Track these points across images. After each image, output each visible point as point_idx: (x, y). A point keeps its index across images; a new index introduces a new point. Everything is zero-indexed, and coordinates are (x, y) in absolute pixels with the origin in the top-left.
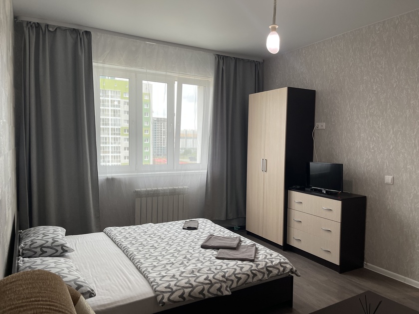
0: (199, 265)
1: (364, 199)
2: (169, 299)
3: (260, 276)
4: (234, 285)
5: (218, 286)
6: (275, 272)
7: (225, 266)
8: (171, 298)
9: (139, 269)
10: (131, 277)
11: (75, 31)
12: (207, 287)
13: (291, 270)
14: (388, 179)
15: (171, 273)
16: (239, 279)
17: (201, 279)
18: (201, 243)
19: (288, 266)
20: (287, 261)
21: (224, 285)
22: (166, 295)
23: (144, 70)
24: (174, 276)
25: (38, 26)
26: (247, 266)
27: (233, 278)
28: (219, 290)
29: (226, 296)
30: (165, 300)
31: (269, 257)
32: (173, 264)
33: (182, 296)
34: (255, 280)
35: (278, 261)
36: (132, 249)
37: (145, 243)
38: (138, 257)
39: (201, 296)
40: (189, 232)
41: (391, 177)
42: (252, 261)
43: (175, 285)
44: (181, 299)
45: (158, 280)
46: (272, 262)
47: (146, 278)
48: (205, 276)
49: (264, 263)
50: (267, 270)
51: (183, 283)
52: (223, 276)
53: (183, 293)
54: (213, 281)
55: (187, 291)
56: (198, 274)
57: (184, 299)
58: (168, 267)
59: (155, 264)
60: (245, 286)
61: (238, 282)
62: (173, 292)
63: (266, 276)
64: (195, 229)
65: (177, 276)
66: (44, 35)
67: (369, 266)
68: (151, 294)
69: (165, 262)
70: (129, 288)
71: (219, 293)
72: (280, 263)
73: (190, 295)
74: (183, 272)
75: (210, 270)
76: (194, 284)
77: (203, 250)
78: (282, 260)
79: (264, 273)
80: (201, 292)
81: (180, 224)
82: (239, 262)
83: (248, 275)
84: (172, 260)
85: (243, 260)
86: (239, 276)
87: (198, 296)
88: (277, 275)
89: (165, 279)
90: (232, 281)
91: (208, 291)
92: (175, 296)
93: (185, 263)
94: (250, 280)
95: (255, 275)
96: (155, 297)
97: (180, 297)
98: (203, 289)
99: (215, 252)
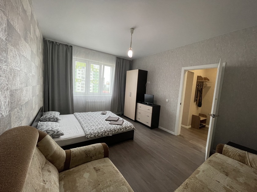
0: (103, 126)
2: (90, 137)
4: (113, 133)
5: (108, 133)
6: (128, 129)
7: (111, 127)
8: (91, 136)
9: (82, 127)
10: (78, 129)
11: (66, 45)
12: (104, 133)
13: (133, 128)
14: (167, 100)
16: (115, 131)
17: (102, 131)
18: (105, 119)
19: (132, 127)
21: (110, 133)
22: (89, 136)
23: (91, 60)
24: (93, 129)
25: (53, 42)
26: (119, 127)
27: (113, 130)
29: (110, 136)
30: (88, 137)
31: (127, 124)
33: (95, 136)
34: (121, 131)
35: (129, 125)
36: (81, 120)
37: (86, 118)
38: (83, 123)
39: (102, 136)
40: (103, 115)
41: (168, 100)
42: (121, 125)
43: (93, 132)
44: (94, 137)
45: (87, 131)
46: (127, 125)
47: (84, 130)
48: (104, 130)
49: (125, 126)
50: (125, 128)
51: (96, 132)
52: (110, 130)
53: (95, 135)
54: (106, 131)
55: (97, 134)
56: (102, 129)
57: (95, 137)
58: (92, 126)
59: (88, 125)
60: (117, 133)
61: (115, 132)
62: (91, 135)
64: (105, 114)
65: (94, 129)
66: (55, 46)
67: (160, 127)
69: (91, 125)
70: (77, 133)
71: (108, 135)
72: (130, 126)
73: (97, 136)
74: (96, 128)
75: (106, 128)
76: (99, 132)
77: (106, 121)
78: (131, 125)
79: (124, 129)
80: (102, 135)
81: (101, 112)
82: (117, 125)
83: (119, 130)
84: (94, 124)
85: (118, 125)
86: (115, 130)
87: (100, 136)
88: (129, 130)
89: (90, 130)
91: (104, 135)
92: (92, 136)
93: (98, 125)
94: (119, 131)
95: (121, 129)
96: (85, 136)
98: (102, 134)
99: (109, 122)
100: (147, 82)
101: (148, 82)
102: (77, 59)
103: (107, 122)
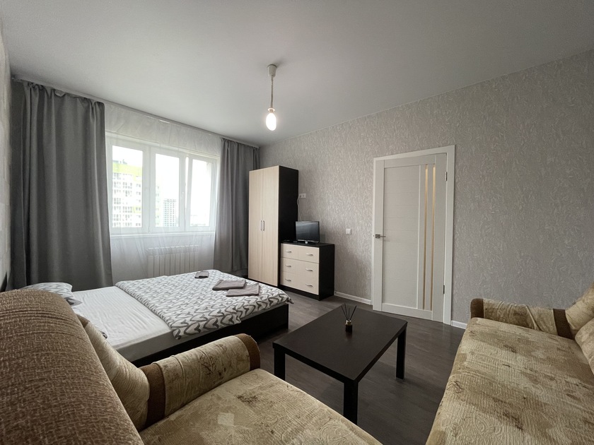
0: (212, 303)
1: (333, 246)
2: (185, 332)
3: (264, 306)
4: (243, 315)
5: (230, 317)
6: (275, 301)
7: (234, 301)
8: (187, 331)
9: (154, 312)
10: (146, 319)
11: (86, 100)
12: (219, 319)
14: (348, 231)
15: (187, 311)
16: (247, 309)
17: (215, 313)
18: (212, 287)
19: (285, 296)
20: (284, 292)
21: (235, 316)
22: (182, 330)
24: (189, 313)
25: (42, 89)
26: (253, 300)
27: (242, 309)
28: (231, 320)
29: (237, 324)
30: (182, 334)
31: (270, 292)
32: (187, 304)
33: (197, 329)
34: (260, 309)
35: (277, 293)
36: (146, 297)
37: (159, 291)
38: (153, 302)
39: (215, 327)
40: (201, 280)
41: (350, 230)
42: (257, 295)
43: (191, 320)
44: (197, 332)
45: (174, 318)
46: (272, 294)
47: (162, 318)
48: (218, 310)
49: (267, 296)
50: (269, 301)
51: (198, 318)
52: (234, 309)
53: (199, 326)
54: (225, 313)
55: (202, 324)
56: (212, 310)
57: (199, 331)
58: (183, 307)
59: (170, 306)
60: (252, 316)
61: (246, 312)
62: (188, 326)
63: (268, 305)
64: (206, 277)
65: (192, 312)
67: (338, 293)
68: (168, 330)
69: (180, 303)
70: (145, 328)
71: (231, 323)
72: (279, 295)
73: (204, 327)
74: (197, 310)
75: (222, 305)
76: (208, 317)
77: (215, 292)
78: (280, 293)
80: (215, 324)
81: (193, 274)
82: (247, 297)
83: (255, 306)
84: (187, 301)
85: (249, 295)
86: (247, 307)
87: (212, 327)
89: (180, 316)
90: (242, 312)
91: (221, 322)
92: (191, 330)
93: (199, 302)
94: (256, 310)
95: (260, 306)
96: (172, 332)
97: (195, 329)
98: (217, 321)
99: (225, 292)
100: (299, 195)
101: (302, 195)
102: (117, 139)
103: (218, 294)
